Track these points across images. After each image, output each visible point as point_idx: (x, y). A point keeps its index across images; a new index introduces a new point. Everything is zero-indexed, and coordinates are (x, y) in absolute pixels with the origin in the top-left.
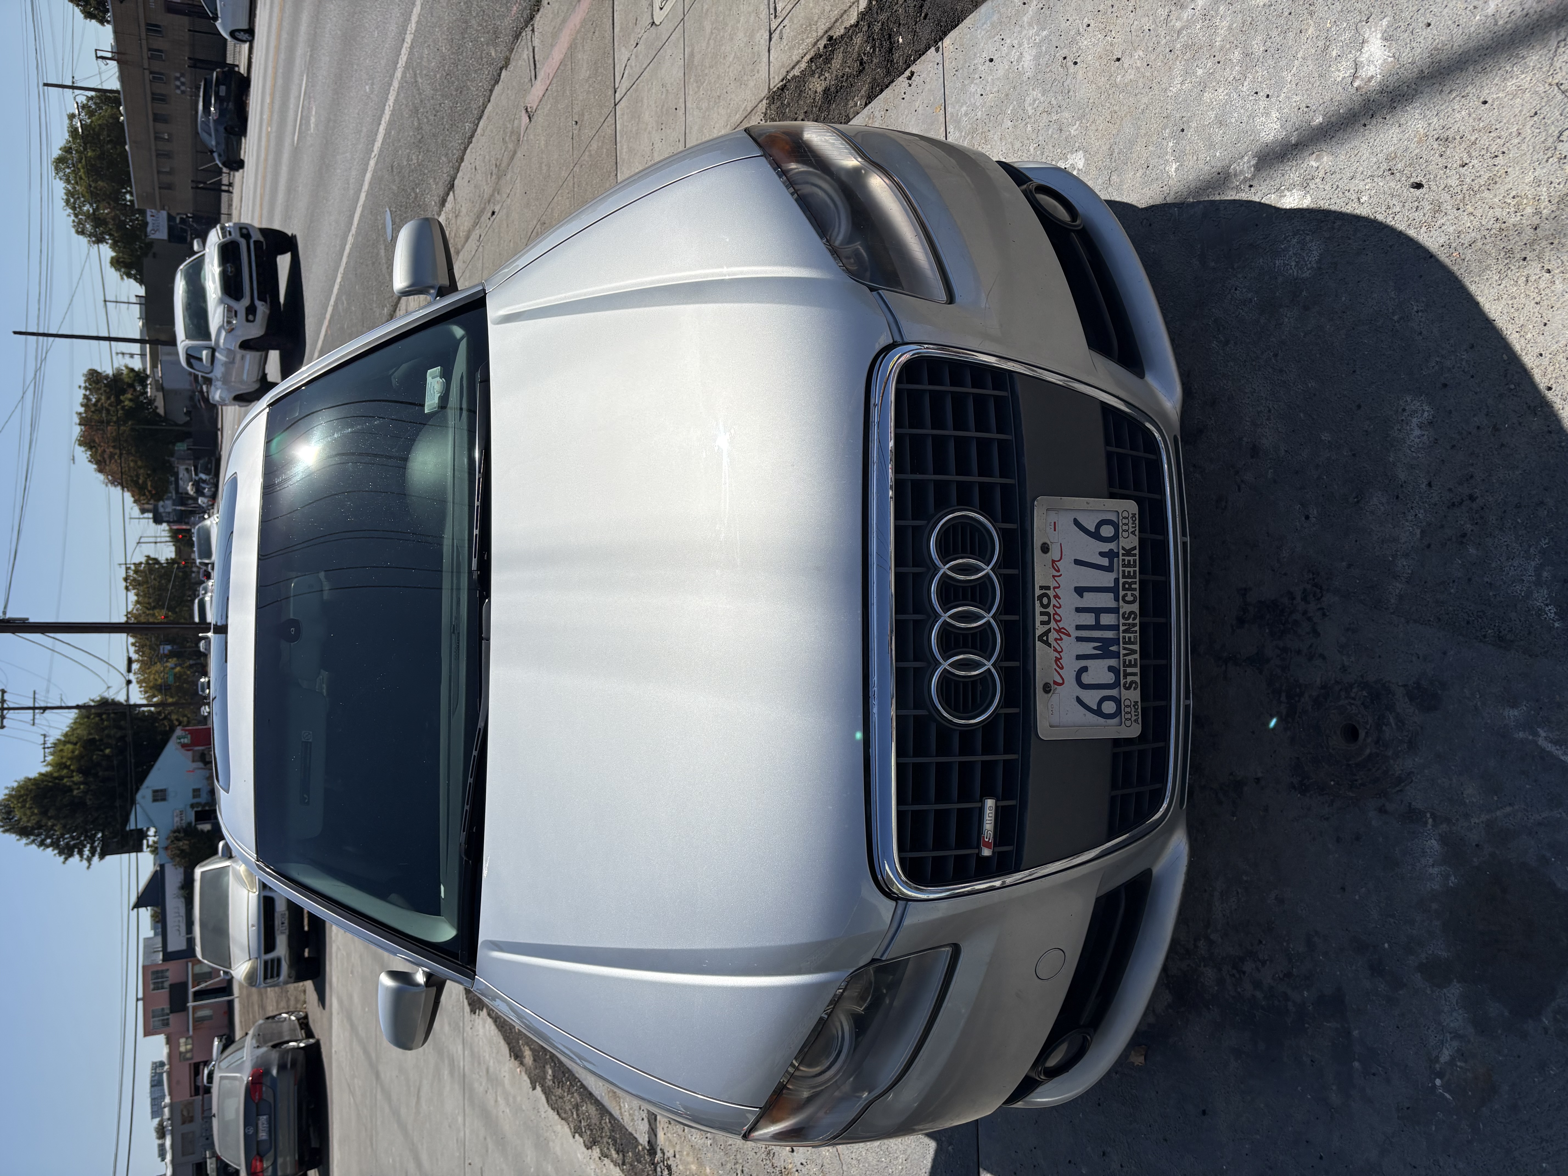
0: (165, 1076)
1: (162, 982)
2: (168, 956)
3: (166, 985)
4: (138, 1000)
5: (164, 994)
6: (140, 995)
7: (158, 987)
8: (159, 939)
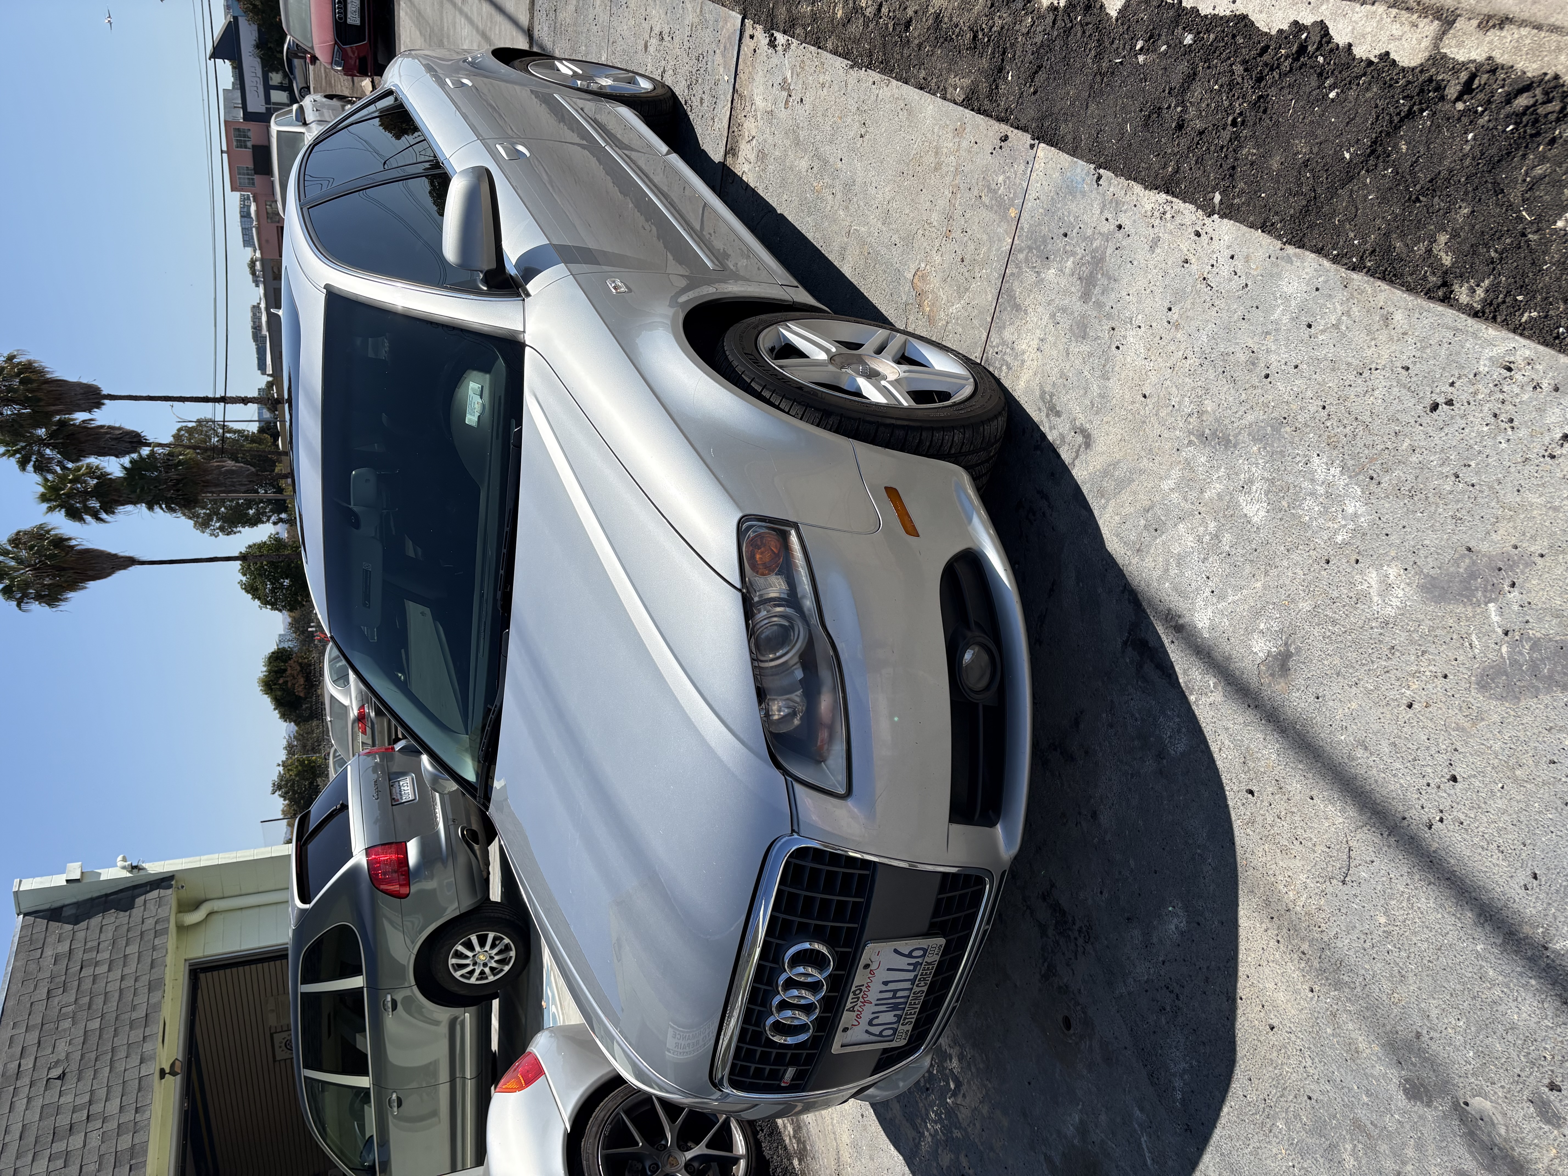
0: (254, 229)
1: (245, 141)
2: (249, 117)
3: (249, 144)
4: (222, 152)
5: (247, 154)
6: (225, 148)
7: (242, 144)
8: (238, 94)
